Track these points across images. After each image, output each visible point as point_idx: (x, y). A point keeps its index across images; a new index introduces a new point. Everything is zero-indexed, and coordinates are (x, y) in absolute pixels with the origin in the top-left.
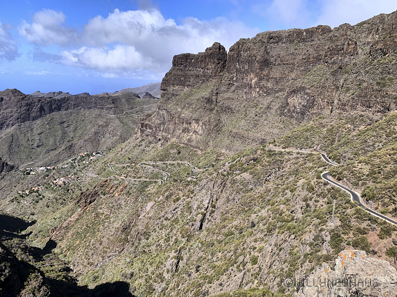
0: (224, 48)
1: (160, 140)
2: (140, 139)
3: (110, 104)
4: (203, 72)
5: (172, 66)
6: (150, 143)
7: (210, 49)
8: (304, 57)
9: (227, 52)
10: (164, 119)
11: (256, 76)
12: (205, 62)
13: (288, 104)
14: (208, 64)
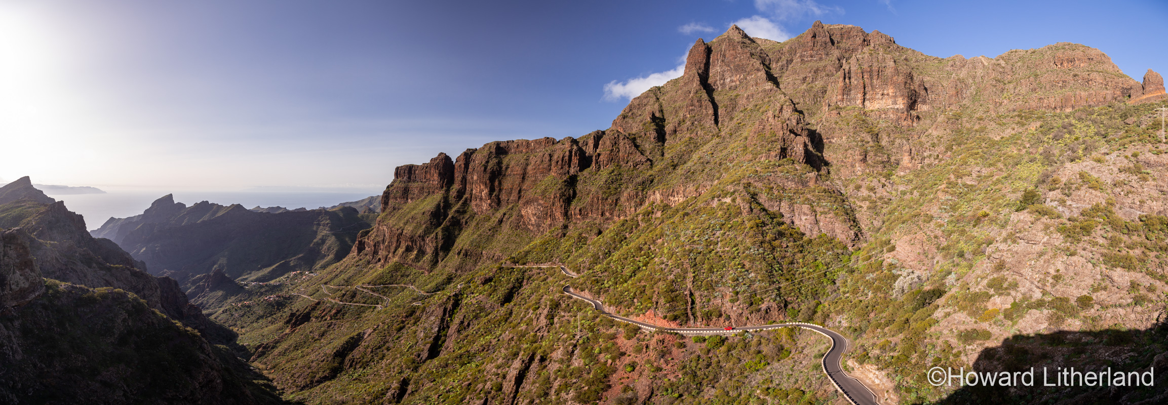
0: (450, 159)
1: (379, 260)
2: (357, 259)
3: (327, 220)
4: (429, 184)
5: (393, 177)
6: (369, 262)
7: (435, 159)
8: (534, 167)
9: (454, 163)
10: (384, 235)
11: (486, 187)
12: (430, 173)
13: (522, 216)
14: (433, 175)
